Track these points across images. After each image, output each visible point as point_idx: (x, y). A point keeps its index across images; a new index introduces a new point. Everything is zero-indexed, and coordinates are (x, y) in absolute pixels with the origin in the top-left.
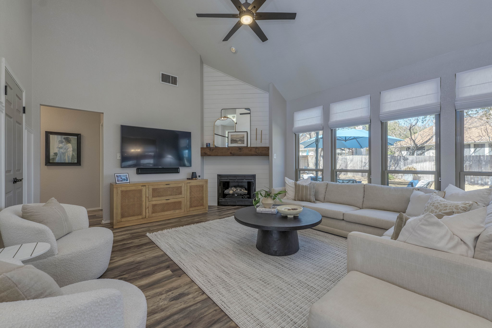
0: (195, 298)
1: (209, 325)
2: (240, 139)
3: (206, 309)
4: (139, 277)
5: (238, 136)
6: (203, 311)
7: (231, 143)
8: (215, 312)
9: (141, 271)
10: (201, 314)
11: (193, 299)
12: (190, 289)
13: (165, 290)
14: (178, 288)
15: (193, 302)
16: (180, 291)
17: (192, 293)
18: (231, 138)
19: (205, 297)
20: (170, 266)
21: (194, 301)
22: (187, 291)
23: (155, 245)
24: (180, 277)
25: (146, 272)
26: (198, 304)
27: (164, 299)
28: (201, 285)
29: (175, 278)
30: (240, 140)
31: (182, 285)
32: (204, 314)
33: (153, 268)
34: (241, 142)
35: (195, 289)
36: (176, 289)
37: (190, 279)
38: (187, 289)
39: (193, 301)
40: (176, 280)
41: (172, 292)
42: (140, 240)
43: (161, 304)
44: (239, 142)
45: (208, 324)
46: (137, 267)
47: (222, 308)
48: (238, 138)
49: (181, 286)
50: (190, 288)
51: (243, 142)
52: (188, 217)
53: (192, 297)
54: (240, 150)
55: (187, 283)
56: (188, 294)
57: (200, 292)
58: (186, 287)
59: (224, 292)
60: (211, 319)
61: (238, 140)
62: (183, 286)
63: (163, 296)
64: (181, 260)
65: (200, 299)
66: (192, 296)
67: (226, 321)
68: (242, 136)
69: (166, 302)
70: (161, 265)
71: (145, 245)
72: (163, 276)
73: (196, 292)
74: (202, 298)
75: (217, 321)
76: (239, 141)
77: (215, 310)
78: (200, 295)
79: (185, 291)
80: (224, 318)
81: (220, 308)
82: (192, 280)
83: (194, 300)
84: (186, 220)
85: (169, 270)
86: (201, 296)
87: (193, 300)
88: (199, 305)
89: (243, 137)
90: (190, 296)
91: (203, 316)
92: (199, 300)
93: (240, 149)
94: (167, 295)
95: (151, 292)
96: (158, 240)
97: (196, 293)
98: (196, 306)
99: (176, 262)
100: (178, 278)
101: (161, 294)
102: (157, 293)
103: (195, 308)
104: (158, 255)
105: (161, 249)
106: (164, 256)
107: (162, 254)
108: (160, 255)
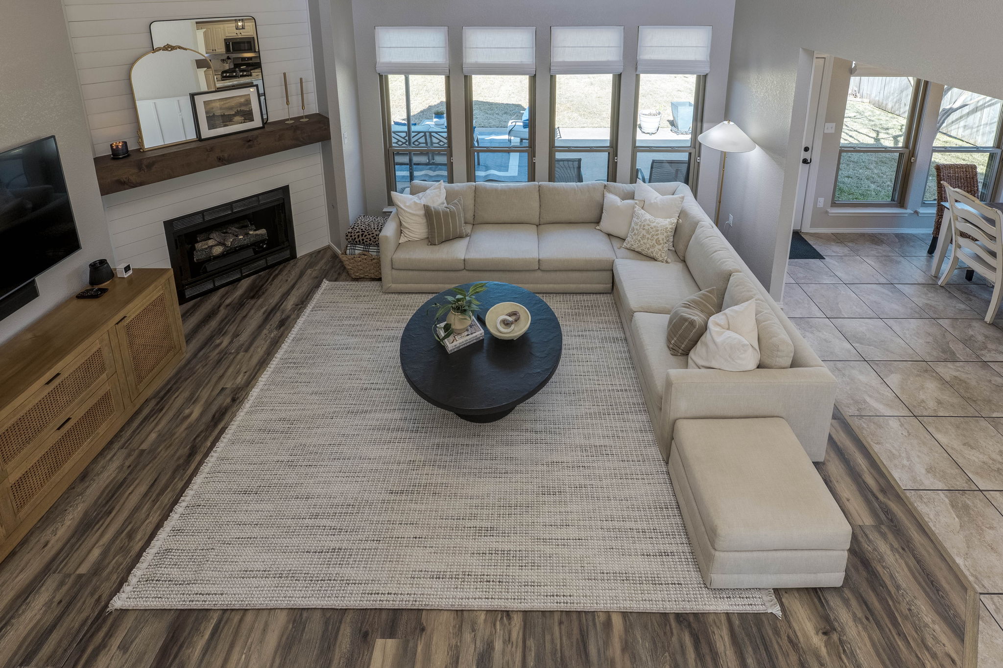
0: (509, 640)
1: (583, 657)
2: (239, 109)
3: (548, 638)
5: (228, 101)
6: (548, 645)
7: (211, 126)
8: (563, 627)
10: (555, 654)
11: (510, 646)
12: (479, 635)
14: (458, 658)
15: (516, 651)
16: (471, 658)
17: (491, 634)
18: (207, 113)
19: (519, 619)
20: (364, 630)
21: (516, 648)
22: (478, 642)
23: (215, 617)
24: (423, 630)
26: (528, 642)
28: (485, 604)
29: (419, 646)
30: (238, 113)
31: (454, 642)
32: (556, 650)
34: (243, 118)
35: (485, 620)
36: (457, 662)
37: (449, 613)
38: (474, 639)
39: (514, 649)
40: (428, 647)
42: (124, 647)
44: (237, 118)
45: (581, 657)
47: (563, 607)
49: (456, 646)
50: (473, 630)
51: (248, 116)
52: (146, 419)
53: (504, 643)
54: (249, 143)
55: (454, 627)
56: (488, 645)
57: (502, 618)
58: (468, 636)
59: (529, 575)
60: (575, 644)
61: (234, 113)
62: (460, 642)
64: (369, 588)
65: (519, 632)
66: (501, 641)
67: (591, 623)
68: (242, 100)
70: (337, 650)
71: (181, 646)
73: (495, 625)
74: (518, 625)
75: (583, 636)
76: (234, 115)
77: (561, 623)
78: (510, 624)
79: (478, 646)
80: (584, 621)
81: (562, 611)
82: (454, 610)
83: (514, 646)
84: (153, 436)
85: (379, 642)
86: (513, 623)
87: (512, 647)
88: (531, 643)
89: (248, 102)
90: (498, 645)
91: (560, 655)
92: (518, 635)
93: (250, 141)
96: (196, 588)
97: (498, 627)
98: (530, 650)
99: (366, 604)
100: (423, 636)
103: (533, 655)
104: (283, 632)
105: (259, 608)
106: (304, 618)
107: (288, 622)
108: (286, 628)
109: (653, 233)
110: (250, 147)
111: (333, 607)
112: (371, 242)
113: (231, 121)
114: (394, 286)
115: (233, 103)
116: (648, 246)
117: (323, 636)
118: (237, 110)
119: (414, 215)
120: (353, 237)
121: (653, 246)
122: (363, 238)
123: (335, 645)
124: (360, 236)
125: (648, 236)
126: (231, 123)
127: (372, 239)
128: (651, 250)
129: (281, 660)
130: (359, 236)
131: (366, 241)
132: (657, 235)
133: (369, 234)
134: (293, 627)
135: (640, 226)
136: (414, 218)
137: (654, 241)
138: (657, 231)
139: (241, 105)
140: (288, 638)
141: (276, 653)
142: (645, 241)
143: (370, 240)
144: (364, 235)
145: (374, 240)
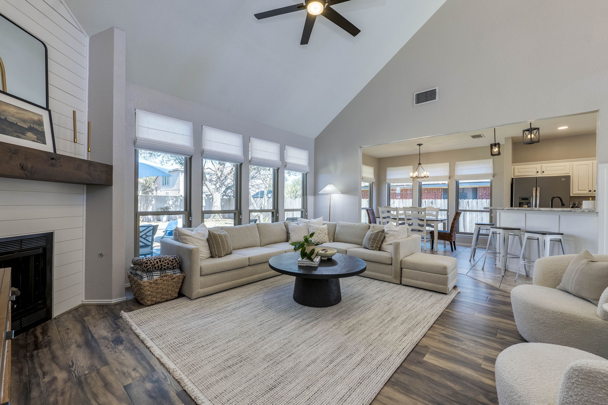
0: (443, 329)
2: (32, 126)
4: (467, 381)
9: (455, 388)
12: (436, 334)
13: (456, 349)
17: (439, 332)
20: (416, 362)
22: (440, 335)
24: (427, 346)
25: (450, 381)
27: (466, 345)
29: (433, 349)
30: (31, 129)
31: (437, 341)
33: (436, 378)
34: (35, 137)
36: (446, 342)
41: (453, 344)
43: (472, 345)
44: (29, 134)
46: (453, 399)
48: (24, 121)
51: (40, 136)
53: (444, 331)
54: (53, 161)
55: (431, 338)
58: (436, 337)
61: (26, 127)
62: (438, 339)
63: (464, 347)
64: (396, 354)
66: (442, 331)
68: (36, 118)
69: (467, 343)
70: (421, 373)
72: (439, 360)
79: (442, 336)
85: (425, 359)
89: (40, 123)
93: (53, 159)
94: (459, 345)
95: (471, 358)
97: (437, 330)
99: (403, 357)
100: (430, 347)
101: (463, 350)
102: (466, 353)
104: (397, 391)
105: (374, 397)
106: (395, 381)
107: (392, 387)
108: (396, 389)
109: (323, 230)
110: (53, 165)
111: (397, 368)
112: (169, 265)
113: (24, 134)
114: (202, 290)
115: (27, 116)
116: (322, 237)
117: (411, 376)
118: (30, 126)
119: (201, 240)
120: (153, 264)
121: (324, 236)
122: (162, 263)
123: (418, 373)
124: (159, 262)
125: (321, 232)
126: (24, 136)
127: (170, 263)
128: (324, 238)
129: (415, 395)
130: (157, 262)
131: (165, 266)
132: (325, 231)
133: (166, 260)
134: (397, 386)
135: (316, 229)
136: (200, 242)
137: (324, 234)
138: (324, 229)
139: (34, 122)
140: (403, 390)
141: (408, 396)
142: (321, 235)
143: (168, 264)
144: (161, 261)
145: (172, 263)
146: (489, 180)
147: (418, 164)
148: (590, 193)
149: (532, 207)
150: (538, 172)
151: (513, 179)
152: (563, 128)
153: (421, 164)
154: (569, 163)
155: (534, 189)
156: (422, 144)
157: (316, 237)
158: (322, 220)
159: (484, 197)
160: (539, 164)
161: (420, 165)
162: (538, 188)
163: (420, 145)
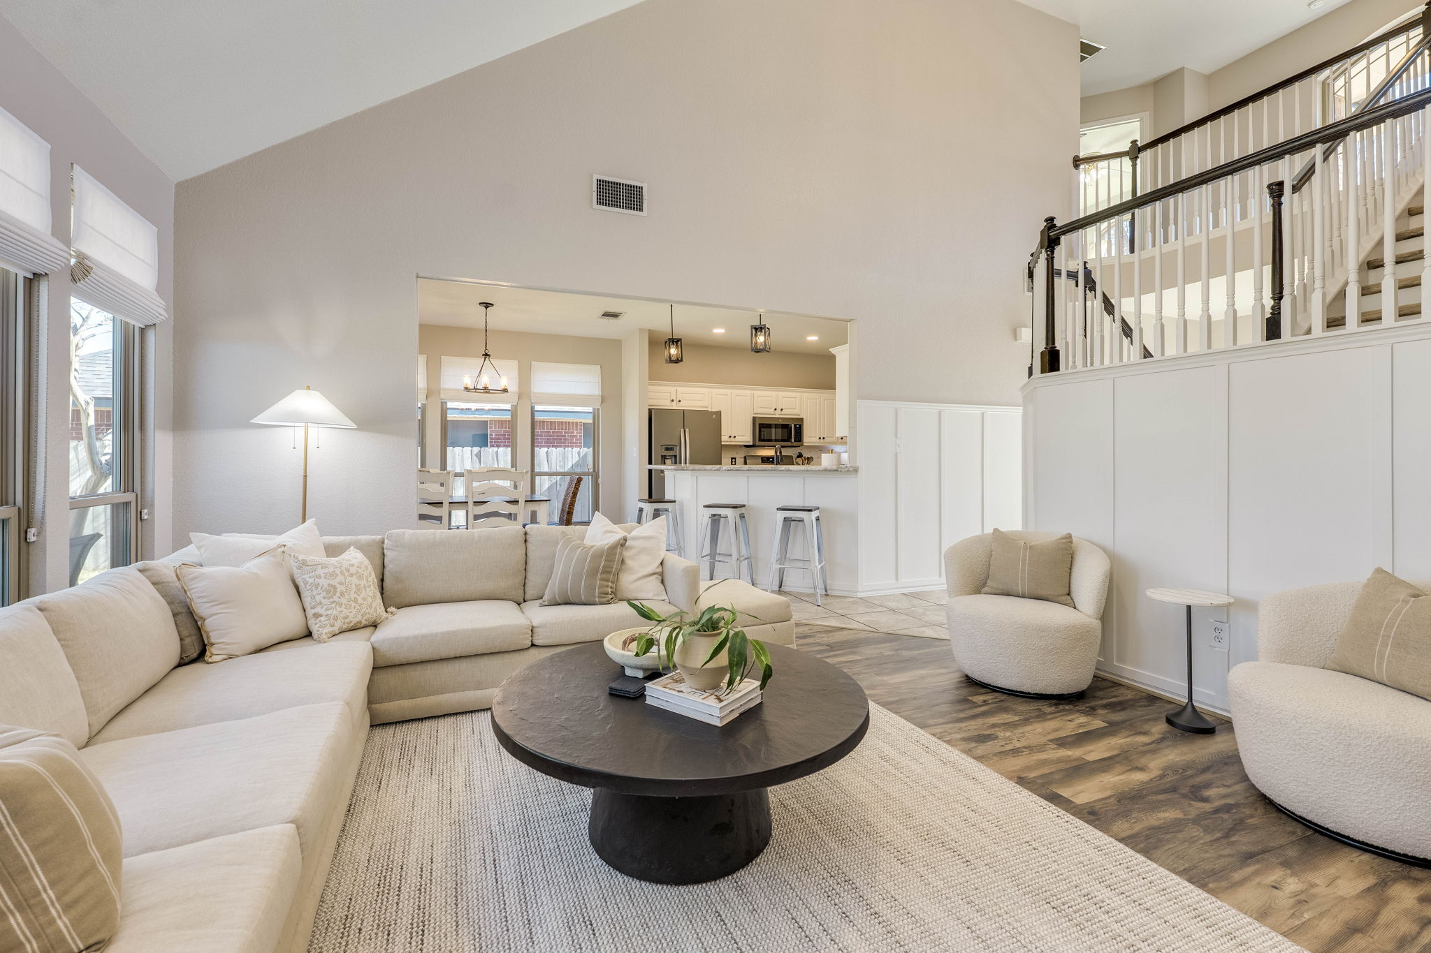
146: (591, 410)
147: (483, 355)
148: (730, 439)
149: (680, 463)
150: (673, 401)
151: (650, 410)
152: (719, 331)
153: (489, 355)
154: (706, 390)
155: (682, 430)
156: (492, 305)
157: (350, 606)
158: (317, 532)
159: (502, 442)
160: (673, 386)
161: (487, 359)
162: (687, 430)
163: (487, 305)
